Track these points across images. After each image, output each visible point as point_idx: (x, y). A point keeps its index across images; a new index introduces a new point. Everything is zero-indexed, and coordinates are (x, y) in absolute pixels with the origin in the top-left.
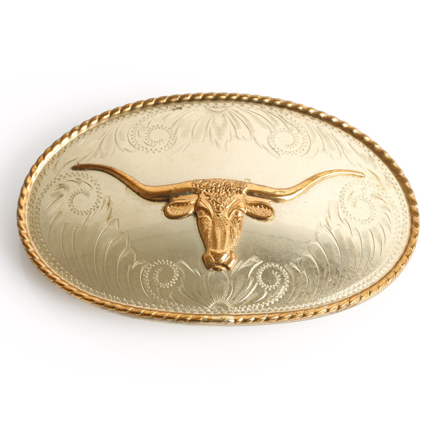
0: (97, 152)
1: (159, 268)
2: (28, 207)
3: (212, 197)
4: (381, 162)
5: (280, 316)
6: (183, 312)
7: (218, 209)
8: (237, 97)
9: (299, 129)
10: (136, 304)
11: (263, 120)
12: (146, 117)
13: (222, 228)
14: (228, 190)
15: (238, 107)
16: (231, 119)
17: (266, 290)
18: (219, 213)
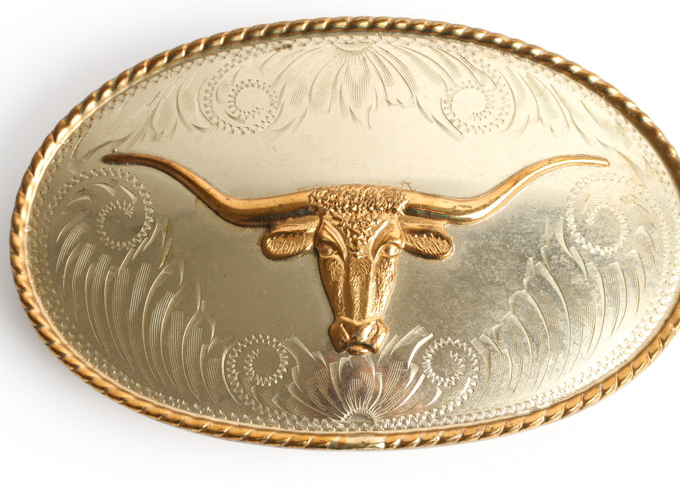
0: (146, 130)
1: (254, 351)
2: (28, 228)
3: (344, 221)
4: (638, 134)
5: (463, 434)
6: (296, 429)
7: (355, 242)
8: (388, 25)
9: (495, 80)
10: (215, 414)
11: (433, 66)
12: (230, 63)
13: (362, 278)
14: (372, 208)
15: (390, 43)
16: (377, 66)
17: (439, 387)
18: (357, 251)
